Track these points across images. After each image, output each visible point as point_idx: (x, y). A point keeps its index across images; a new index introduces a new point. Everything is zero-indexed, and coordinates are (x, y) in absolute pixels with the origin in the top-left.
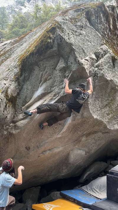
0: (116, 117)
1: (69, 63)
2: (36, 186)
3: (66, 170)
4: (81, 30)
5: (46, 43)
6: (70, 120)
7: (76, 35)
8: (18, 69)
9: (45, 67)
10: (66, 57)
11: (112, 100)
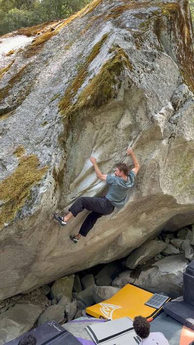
0: (188, 187)
1: (137, 119)
2: (69, 275)
3: (112, 254)
4: (153, 60)
5: (108, 91)
6: (133, 198)
7: (148, 72)
8: (62, 125)
9: (103, 124)
10: (134, 109)
11: (187, 167)
